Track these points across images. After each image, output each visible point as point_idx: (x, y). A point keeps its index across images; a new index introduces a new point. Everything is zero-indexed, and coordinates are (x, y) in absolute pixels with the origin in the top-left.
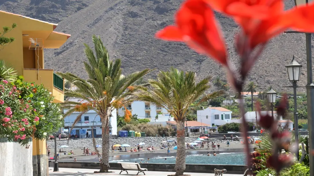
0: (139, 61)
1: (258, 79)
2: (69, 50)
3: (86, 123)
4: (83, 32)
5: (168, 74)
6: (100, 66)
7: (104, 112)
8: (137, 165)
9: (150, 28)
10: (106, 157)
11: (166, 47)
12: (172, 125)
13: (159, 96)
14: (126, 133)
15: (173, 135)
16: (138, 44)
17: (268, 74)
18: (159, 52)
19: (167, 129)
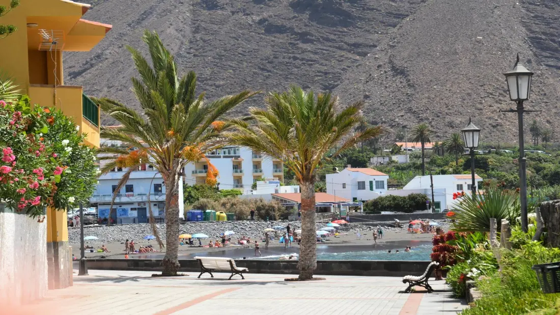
0: (221, 88)
1: (433, 119)
2: (94, 69)
3: (128, 196)
4: (120, 36)
5: (285, 98)
6: (161, 86)
7: (169, 167)
8: (230, 261)
9: (241, 28)
10: (173, 248)
11: (269, 62)
12: (282, 200)
13: (269, 137)
14: (201, 214)
15: (284, 217)
16: (217, 56)
17: (450, 111)
18: (256, 71)
19: (273, 207)
